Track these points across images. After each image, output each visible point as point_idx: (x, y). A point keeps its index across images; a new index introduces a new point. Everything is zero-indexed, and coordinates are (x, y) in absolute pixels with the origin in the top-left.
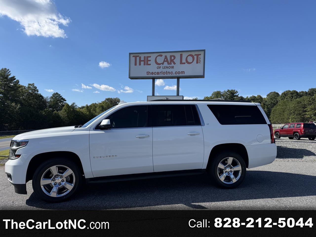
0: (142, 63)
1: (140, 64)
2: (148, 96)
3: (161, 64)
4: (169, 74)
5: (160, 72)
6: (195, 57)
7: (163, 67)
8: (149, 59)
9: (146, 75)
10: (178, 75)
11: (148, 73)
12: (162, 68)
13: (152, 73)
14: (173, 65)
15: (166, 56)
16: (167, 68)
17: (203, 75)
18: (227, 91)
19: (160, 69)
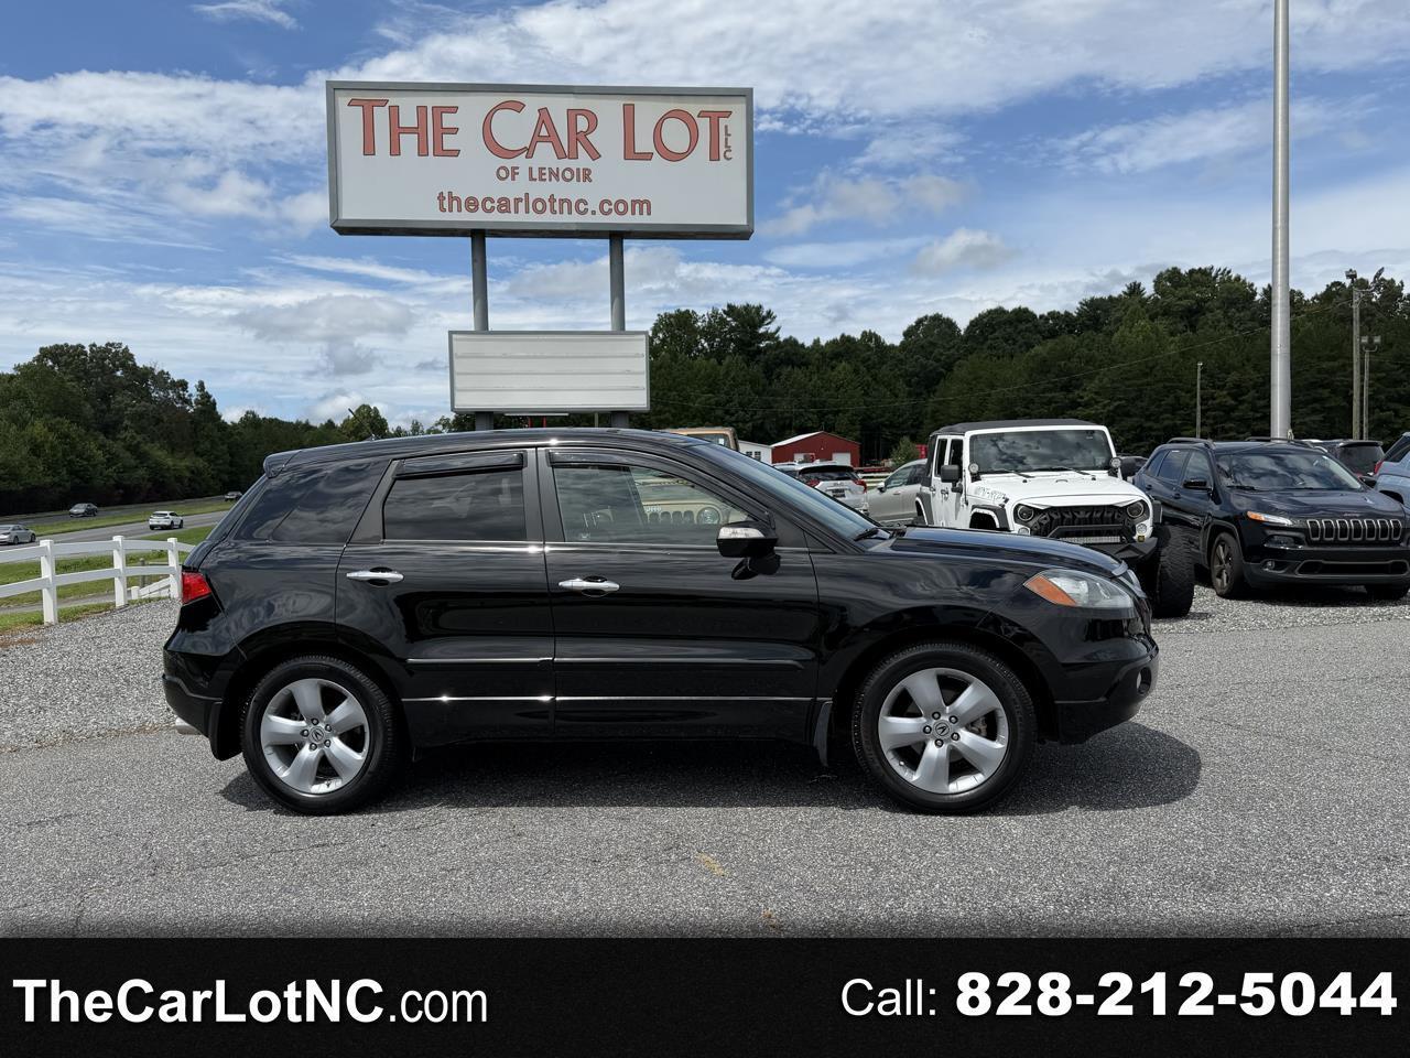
0: (409, 142)
1: (395, 150)
2: (451, 333)
3: (515, 153)
4: (570, 213)
5: (518, 200)
6: (704, 125)
7: (531, 169)
8: (448, 120)
9: (431, 214)
10: (614, 219)
11: (446, 205)
12: (523, 174)
13: (472, 204)
14: (584, 160)
15: (543, 112)
16: (557, 176)
17: (745, 223)
18: (726, 309)
19: (513, 179)
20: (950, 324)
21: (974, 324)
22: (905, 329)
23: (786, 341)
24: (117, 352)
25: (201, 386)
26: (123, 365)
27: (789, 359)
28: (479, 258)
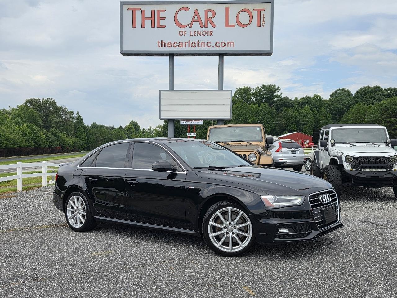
0: (148, 23)
1: (143, 26)
2: (160, 91)
3: (187, 25)
4: (204, 47)
5: (186, 43)
6: (255, 14)
7: (191, 31)
8: (162, 15)
9: (155, 48)
10: (221, 49)
11: (160, 44)
12: (188, 33)
13: (170, 45)
14: (210, 28)
15: (196, 11)
16: (200, 34)
17: (270, 49)
18: (262, 86)
19: (184, 35)
20: (349, 92)
21: (358, 92)
22: (331, 94)
23: (284, 98)
24: (51, 102)
25: (78, 113)
26: (52, 106)
27: (285, 105)
28: (171, 64)
